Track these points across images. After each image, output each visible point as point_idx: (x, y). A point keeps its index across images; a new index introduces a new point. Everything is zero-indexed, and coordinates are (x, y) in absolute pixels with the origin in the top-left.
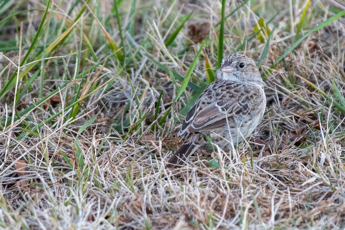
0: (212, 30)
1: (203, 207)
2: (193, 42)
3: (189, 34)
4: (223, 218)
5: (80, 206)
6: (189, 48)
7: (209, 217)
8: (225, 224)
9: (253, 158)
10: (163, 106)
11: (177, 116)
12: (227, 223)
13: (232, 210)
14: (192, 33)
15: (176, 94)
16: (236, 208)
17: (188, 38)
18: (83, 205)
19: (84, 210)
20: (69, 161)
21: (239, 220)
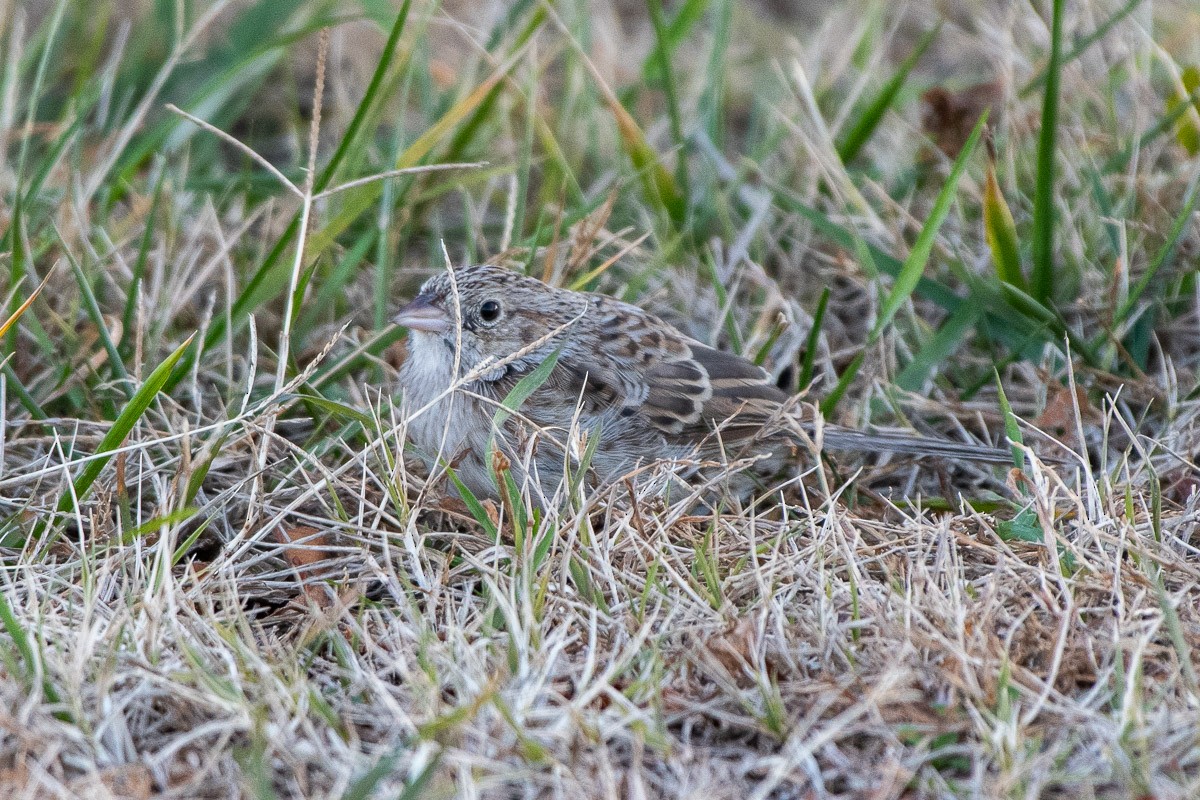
0: (1012, 107)
1: (976, 651)
2: (940, 153)
3: (929, 125)
4: (1049, 688)
5: (522, 642)
6: (925, 178)
7: (999, 683)
8: (1057, 708)
9: (1161, 514)
10: (826, 362)
11: (881, 394)
12: (1064, 705)
13: (1085, 669)
14: (936, 118)
15: (880, 314)
16: (1099, 659)
17: (927, 140)
18: (533, 641)
19: (537, 657)
20: (482, 512)
21: (1107, 697)
